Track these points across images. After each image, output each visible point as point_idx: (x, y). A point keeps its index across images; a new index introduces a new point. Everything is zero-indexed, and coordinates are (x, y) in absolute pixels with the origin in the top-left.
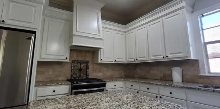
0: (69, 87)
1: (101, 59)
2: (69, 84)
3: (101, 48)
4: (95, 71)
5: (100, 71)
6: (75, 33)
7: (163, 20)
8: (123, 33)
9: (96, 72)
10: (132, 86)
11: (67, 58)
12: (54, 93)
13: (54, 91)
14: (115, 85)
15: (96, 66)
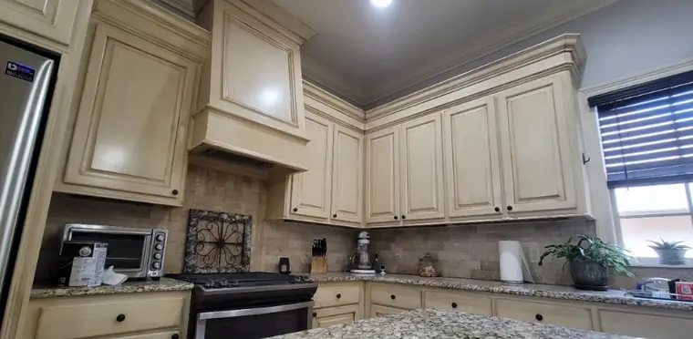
0: (185, 301)
1: (293, 208)
2: (186, 290)
3: (294, 170)
4: (264, 248)
5: (280, 250)
6: (214, 101)
7: (496, 100)
8: (356, 134)
9: (267, 254)
10: (393, 297)
11: (175, 192)
12: (121, 327)
13: (121, 318)
14: (339, 296)
15: (269, 232)
